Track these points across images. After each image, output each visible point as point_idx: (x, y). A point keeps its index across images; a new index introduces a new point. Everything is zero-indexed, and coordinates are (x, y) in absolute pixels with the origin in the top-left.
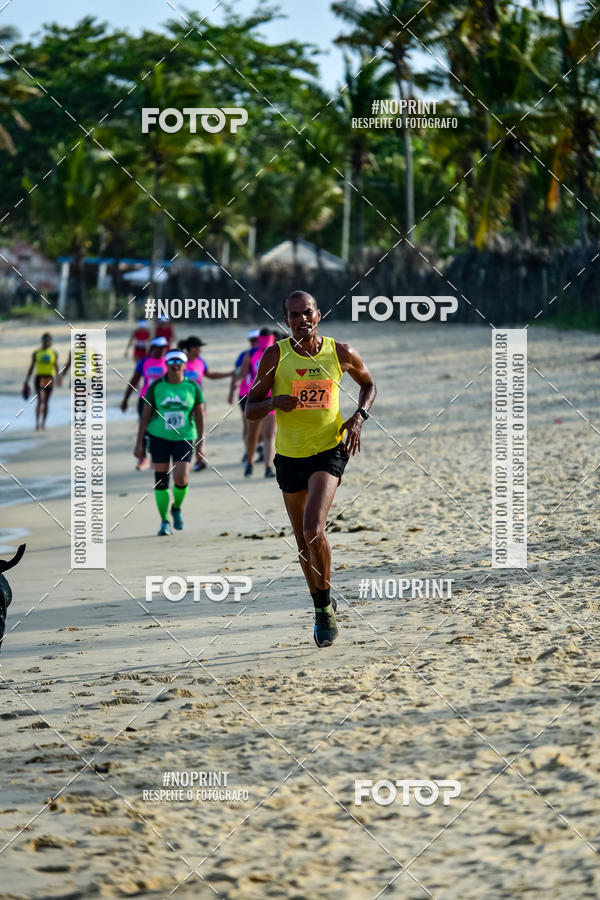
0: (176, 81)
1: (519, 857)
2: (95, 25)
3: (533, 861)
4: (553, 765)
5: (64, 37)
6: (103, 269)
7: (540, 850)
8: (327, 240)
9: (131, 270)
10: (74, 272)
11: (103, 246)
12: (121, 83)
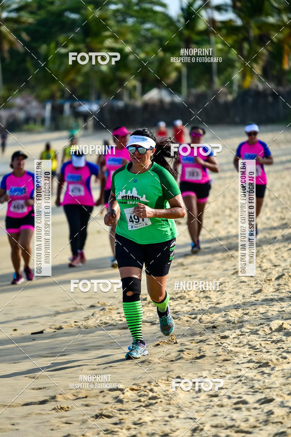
1: (263, 373)
3: (269, 375)
6: (67, 106)
7: (273, 369)
8: (175, 88)
9: (80, 105)
10: (54, 109)
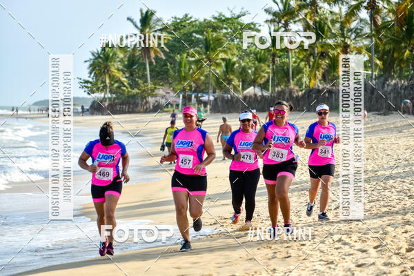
0: (215, 35)
1: (330, 268)
2: (189, 16)
3: (334, 269)
4: (340, 240)
5: (179, 21)
6: (193, 96)
7: (336, 266)
8: (264, 86)
9: (202, 96)
10: (184, 97)
11: (193, 89)
12: (198, 36)
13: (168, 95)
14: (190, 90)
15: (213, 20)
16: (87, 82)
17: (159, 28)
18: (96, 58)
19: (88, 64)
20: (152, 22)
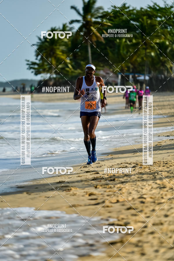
2: (127, 6)
5: (118, 9)
6: (131, 77)
9: (139, 76)
10: (122, 77)
11: (131, 70)
12: (134, 23)
13: (107, 76)
14: (128, 71)
15: (149, 9)
16: (34, 64)
17: (100, 15)
18: (43, 43)
19: (35, 48)
20: (93, 11)
